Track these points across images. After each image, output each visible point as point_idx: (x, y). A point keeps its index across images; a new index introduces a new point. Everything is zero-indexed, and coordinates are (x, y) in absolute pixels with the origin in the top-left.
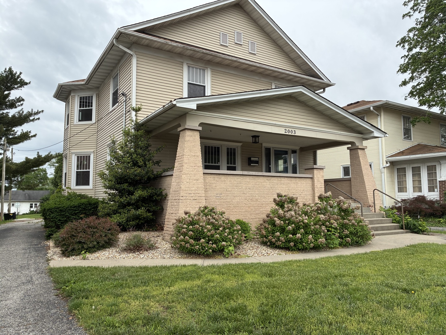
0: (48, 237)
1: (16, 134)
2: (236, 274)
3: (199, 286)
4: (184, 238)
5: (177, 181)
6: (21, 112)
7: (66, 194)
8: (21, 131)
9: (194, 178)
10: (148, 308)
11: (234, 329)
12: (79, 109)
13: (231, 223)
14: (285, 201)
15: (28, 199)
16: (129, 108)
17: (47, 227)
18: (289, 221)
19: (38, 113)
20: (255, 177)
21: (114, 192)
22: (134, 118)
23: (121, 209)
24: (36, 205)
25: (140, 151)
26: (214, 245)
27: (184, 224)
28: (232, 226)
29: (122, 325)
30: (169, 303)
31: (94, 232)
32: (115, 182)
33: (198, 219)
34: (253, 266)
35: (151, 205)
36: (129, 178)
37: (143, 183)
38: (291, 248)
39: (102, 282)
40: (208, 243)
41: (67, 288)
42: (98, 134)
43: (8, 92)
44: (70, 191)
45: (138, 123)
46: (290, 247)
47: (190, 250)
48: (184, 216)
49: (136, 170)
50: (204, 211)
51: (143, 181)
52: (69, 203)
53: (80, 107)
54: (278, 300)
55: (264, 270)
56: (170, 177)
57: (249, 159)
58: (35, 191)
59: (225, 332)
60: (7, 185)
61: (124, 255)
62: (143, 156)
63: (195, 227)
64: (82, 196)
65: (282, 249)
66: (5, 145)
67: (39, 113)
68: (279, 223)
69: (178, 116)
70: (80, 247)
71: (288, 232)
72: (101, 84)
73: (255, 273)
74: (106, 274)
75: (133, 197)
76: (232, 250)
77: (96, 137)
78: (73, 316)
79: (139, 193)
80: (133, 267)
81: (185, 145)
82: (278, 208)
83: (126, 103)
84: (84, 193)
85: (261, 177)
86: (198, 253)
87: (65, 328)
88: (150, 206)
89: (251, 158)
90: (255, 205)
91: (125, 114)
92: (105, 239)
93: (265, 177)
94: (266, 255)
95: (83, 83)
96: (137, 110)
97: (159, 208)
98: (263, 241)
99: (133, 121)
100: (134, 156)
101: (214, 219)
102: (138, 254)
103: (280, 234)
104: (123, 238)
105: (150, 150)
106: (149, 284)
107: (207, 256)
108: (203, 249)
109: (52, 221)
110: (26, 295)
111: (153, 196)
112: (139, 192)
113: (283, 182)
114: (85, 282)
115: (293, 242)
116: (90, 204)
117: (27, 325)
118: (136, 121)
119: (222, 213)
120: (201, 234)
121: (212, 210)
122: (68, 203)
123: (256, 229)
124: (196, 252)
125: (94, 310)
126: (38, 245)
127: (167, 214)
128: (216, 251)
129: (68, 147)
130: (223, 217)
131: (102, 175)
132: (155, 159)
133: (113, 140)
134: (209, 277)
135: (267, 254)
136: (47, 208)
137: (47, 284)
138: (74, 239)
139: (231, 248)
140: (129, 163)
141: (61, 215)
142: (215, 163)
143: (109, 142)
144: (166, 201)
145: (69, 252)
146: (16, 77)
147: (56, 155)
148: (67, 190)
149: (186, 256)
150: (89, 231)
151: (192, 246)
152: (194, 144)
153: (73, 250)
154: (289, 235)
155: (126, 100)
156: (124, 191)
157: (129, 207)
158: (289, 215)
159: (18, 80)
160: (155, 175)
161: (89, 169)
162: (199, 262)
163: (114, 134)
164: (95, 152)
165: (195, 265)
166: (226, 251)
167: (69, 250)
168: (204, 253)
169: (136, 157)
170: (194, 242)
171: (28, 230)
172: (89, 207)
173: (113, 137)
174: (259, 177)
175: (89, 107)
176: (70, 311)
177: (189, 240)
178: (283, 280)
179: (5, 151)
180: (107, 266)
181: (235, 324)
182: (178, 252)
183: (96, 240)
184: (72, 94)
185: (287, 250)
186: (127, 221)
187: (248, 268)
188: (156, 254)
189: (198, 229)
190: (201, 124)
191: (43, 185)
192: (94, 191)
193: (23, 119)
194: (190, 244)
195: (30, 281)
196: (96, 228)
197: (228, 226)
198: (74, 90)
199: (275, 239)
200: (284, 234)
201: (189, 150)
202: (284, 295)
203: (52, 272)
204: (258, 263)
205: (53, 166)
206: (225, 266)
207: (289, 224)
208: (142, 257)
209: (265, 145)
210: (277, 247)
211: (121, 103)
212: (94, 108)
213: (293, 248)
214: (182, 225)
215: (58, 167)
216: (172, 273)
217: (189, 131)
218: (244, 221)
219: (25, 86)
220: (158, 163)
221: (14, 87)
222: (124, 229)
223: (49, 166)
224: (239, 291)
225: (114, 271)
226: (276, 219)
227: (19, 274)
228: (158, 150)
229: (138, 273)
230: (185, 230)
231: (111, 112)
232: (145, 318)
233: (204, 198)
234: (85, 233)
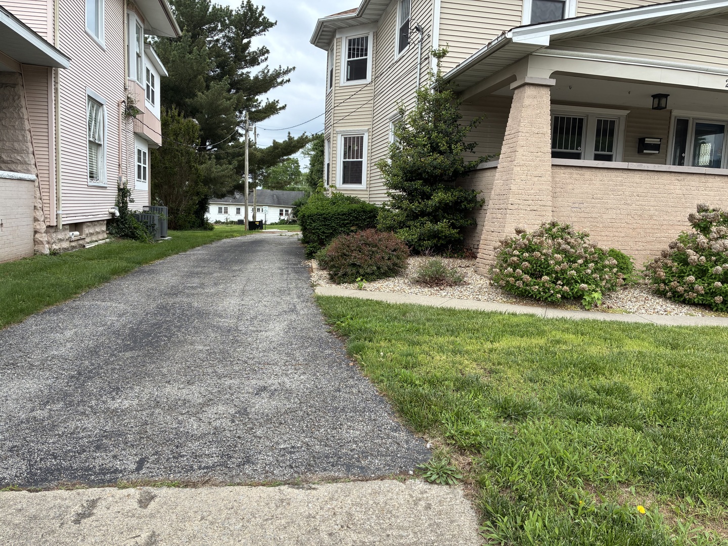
0: (310, 256)
1: (259, 106)
2: (608, 336)
3: (541, 348)
4: (514, 271)
5: (504, 178)
6: (266, 71)
7: (330, 196)
8: (267, 101)
9: (535, 173)
10: (460, 367)
11: (607, 420)
12: (347, 59)
13: (599, 254)
14: (714, 219)
15: (277, 202)
16: (427, 52)
17: (308, 243)
18: (717, 257)
19: (287, 72)
20: (652, 173)
21: (401, 193)
22: (435, 70)
23: (411, 220)
24: (287, 211)
25: (442, 126)
26: (566, 288)
27: (514, 250)
28: (600, 258)
29: (424, 384)
30: (494, 364)
31: (373, 252)
32: (402, 178)
33: (539, 243)
34: (638, 328)
35: (456, 216)
36: (425, 171)
37: (446, 181)
38: (716, 305)
39: (388, 322)
40: (555, 283)
41: (343, 325)
42: (375, 100)
43: (248, 40)
44: (335, 192)
45: (442, 78)
46: (714, 304)
47: (524, 291)
48: (514, 236)
49: (436, 159)
50: (550, 229)
51: (445, 178)
52: (335, 208)
53: (349, 57)
54: (693, 388)
55: (661, 337)
56: (491, 170)
57: (641, 141)
58: (285, 192)
59: (591, 420)
60: (251, 180)
61: (416, 289)
62: (447, 134)
63: (533, 256)
64: (351, 200)
65: (697, 306)
66: (247, 122)
67: (290, 71)
68: (696, 260)
69: (513, 62)
70: (354, 271)
71: (713, 277)
72: (381, 15)
73: (643, 340)
74: (394, 312)
75: (430, 202)
76: (598, 299)
77: (372, 105)
78: (354, 361)
79: (439, 196)
80: (431, 308)
81: (523, 114)
82: (696, 233)
83: (422, 44)
84: (354, 196)
85: (665, 174)
86: (536, 297)
87: (345, 375)
88: (455, 218)
89: (646, 139)
90: (646, 226)
91: (421, 64)
92: (389, 263)
93: (673, 174)
94: (662, 313)
95: (354, 15)
96: (440, 55)
97: (469, 222)
98: (659, 289)
99: (433, 76)
100: (434, 134)
101: (568, 243)
102: (437, 290)
103: (696, 279)
104: (415, 264)
105: (460, 125)
106: (459, 334)
107: (552, 304)
108: (545, 292)
109: (314, 234)
110: (290, 327)
111: (462, 202)
112: (440, 194)
113: (710, 185)
114: (365, 320)
115: (720, 295)
116: (364, 212)
117: (295, 365)
118: (438, 76)
119: (584, 236)
120: (544, 268)
121: (564, 229)
122: (333, 209)
123: (645, 269)
124: (532, 295)
125: (383, 357)
126: (297, 264)
127: (484, 231)
128: (569, 297)
129: (332, 123)
130: (585, 243)
131: (382, 166)
132: (468, 140)
133: (402, 109)
134: (559, 335)
135: (665, 311)
136: (307, 214)
137: (315, 316)
138: (346, 260)
139: (596, 295)
140: (424, 146)
141: (325, 225)
142: (572, 148)
143: (395, 112)
144: (482, 212)
145: (339, 277)
146: (257, 15)
147: (313, 137)
148: (330, 189)
149: (514, 300)
150: (366, 249)
151: (527, 285)
152: (538, 112)
153: (345, 275)
154: (714, 282)
155: (422, 39)
156: (417, 193)
157: (423, 217)
158: (720, 246)
159: (261, 19)
160: (465, 167)
161: (361, 157)
162: (539, 312)
163: (403, 98)
164: (371, 130)
165: (532, 316)
166: (588, 299)
167: (339, 275)
168: (546, 298)
169: (436, 137)
170: (530, 279)
171: (281, 244)
172: (362, 216)
173: (401, 104)
174: (661, 174)
175: (362, 55)
176: (350, 355)
177: (522, 275)
178: (701, 357)
179: (247, 131)
180: (394, 302)
181: (608, 412)
182: (502, 294)
183: (376, 264)
184: (337, 36)
185: (706, 309)
186: (420, 240)
187: (630, 330)
188: (465, 293)
189: (538, 259)
190: (555, 75)
191: (296, 183)
192: (368, 193)
193: (268, 82)
194: (524, 282)
195: (293, 310)
196: (376, 246)
197: (594, 257)
198: (340, 28)
199: (683, 287)
200: (703, 280)
201: (529, 123)
202: (703, 381)
203: (320, 301)
204: (648, 325)
205: (309, 154)
206: (585, 322)
207: (716, 263)
208: (444, 294)
209: (678, 113)
210: (687, 302)
211: (413, 45)
212: (370, 58)
213: (720, 306)
214: (511, 250)
215: (314, 155)
216: (494, 322)
217: (531, 87)
218: (622, 252)
219: (270, 29)
220: (471, 147)
221: (255, 32)
222: (416, 252)
223: (303, 155)
224: (616, 363)
225: (404, 310)
226: (690, 252)
227: (279, 300)
228: (473, 124)
229: (441, 317)
230: (515, 259)
231: (397, 62)
232: (457, 380)
233: (550, 209)
234: (360, 252)
